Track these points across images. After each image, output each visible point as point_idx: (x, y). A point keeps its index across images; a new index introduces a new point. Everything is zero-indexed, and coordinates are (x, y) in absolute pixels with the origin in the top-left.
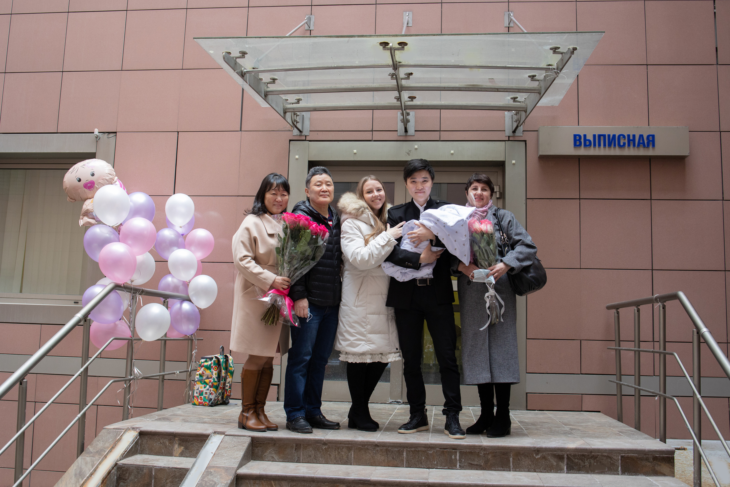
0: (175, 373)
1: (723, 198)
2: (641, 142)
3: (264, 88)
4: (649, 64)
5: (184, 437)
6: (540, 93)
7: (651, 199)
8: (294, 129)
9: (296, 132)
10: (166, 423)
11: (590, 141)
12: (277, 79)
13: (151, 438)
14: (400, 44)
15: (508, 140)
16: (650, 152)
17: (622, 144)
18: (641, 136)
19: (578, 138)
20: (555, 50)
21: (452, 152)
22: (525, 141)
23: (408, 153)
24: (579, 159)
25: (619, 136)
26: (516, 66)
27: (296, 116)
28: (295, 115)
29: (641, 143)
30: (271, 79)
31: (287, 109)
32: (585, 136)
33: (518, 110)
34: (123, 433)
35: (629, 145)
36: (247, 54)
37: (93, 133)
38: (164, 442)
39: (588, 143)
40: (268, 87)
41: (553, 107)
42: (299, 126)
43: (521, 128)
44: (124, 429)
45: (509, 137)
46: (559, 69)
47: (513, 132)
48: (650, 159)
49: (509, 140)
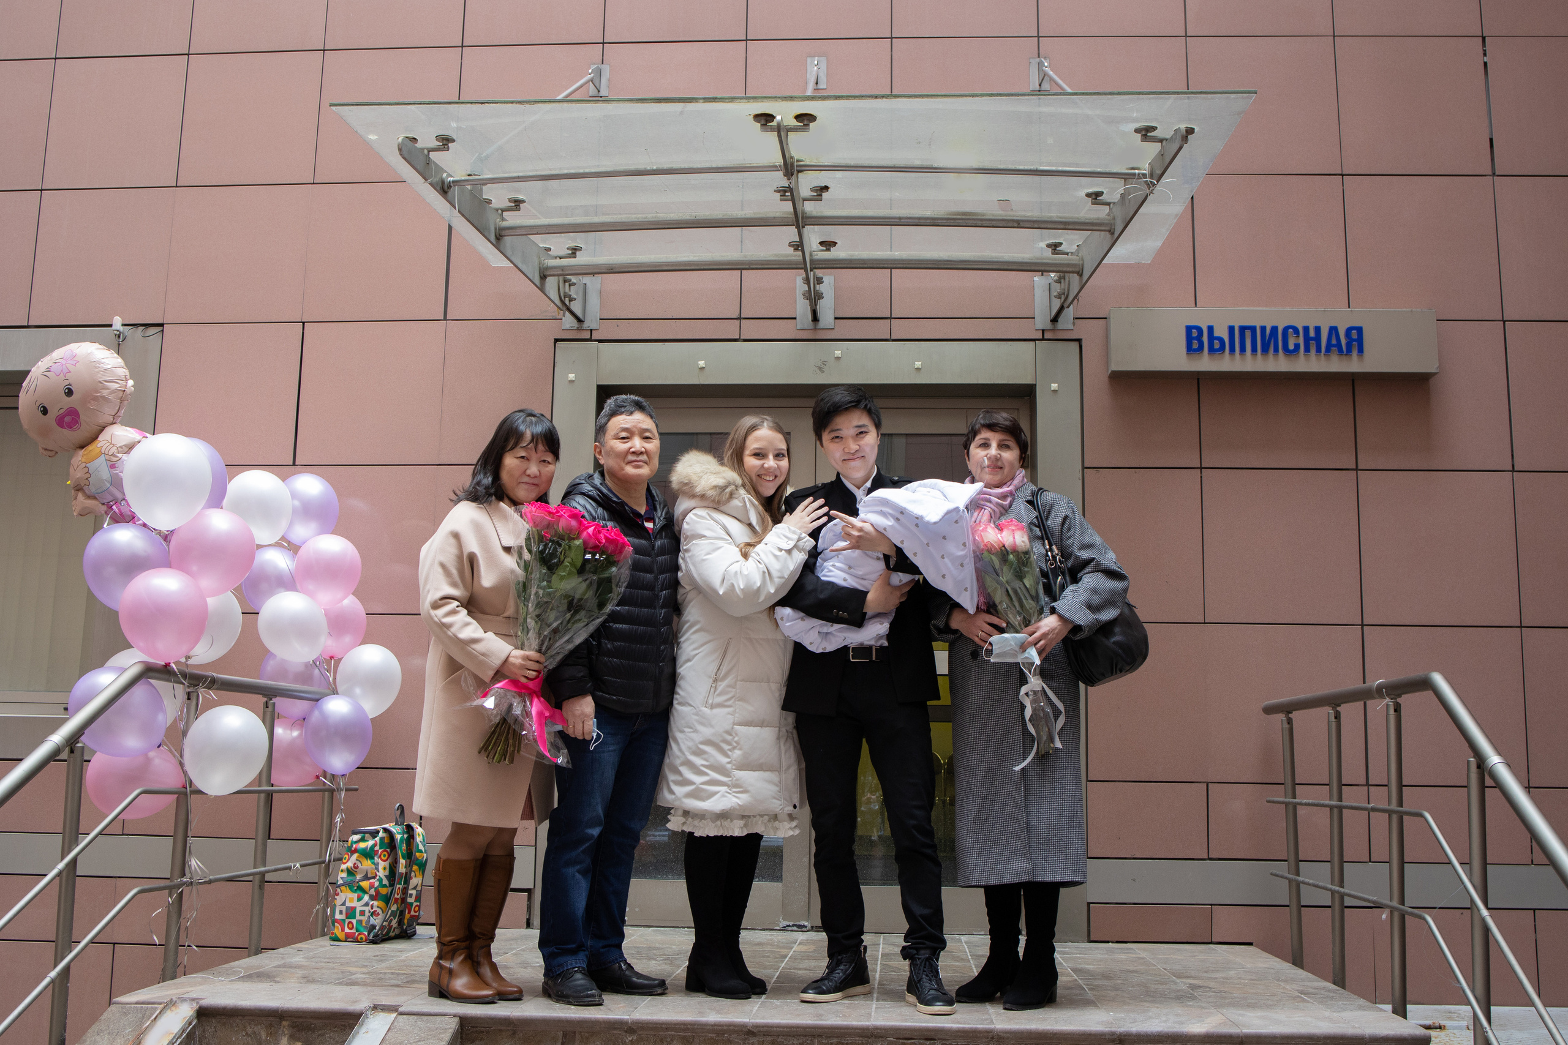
0: (289, 868)
1: (1513, 466)
2: (1334, 342)
3: (493, 221)
4: (1347, 173)
5: (301, 1020)
6: (1113, 232)
7: (1357, 469)
8: (564, 315)
9: (569, 321)
10: (263, 986)
11: (1221, 340)
12: (523, 201)
13: (224, 1024)
14: (798, 117)
15: (1041, 338)
16: (1353, 365)
17: (1291, 347)
18: (1333, 330)
19: (1195, 333)
20: (1146, 133)
21: (918, 364)
22: (1079, 341)
23: (820, 368)
24: (1198, 379)
25: (1286, 329)
26: (1060, 169)
27: (570, 285)
28: (567, 284)
29: (1334, 346)
30: (510, 200)
31: (548, 268)
32: (1211, 329)
33: (1064, 272)
34: (158, 1012)
35: (1307, 350)
36: (453, 141)
37: (110, 326)
38: (254, 1033)
39: (1217, 345)
40: (503, 219)
41: (1138, 265)
42: (576, 307)
43: (1070, 313)
44: (160, 1004)
45: (1043, 331)
46: (1156, 176)
47: (1051, 321)
48: (1353, 380)
49: (1043, 339)
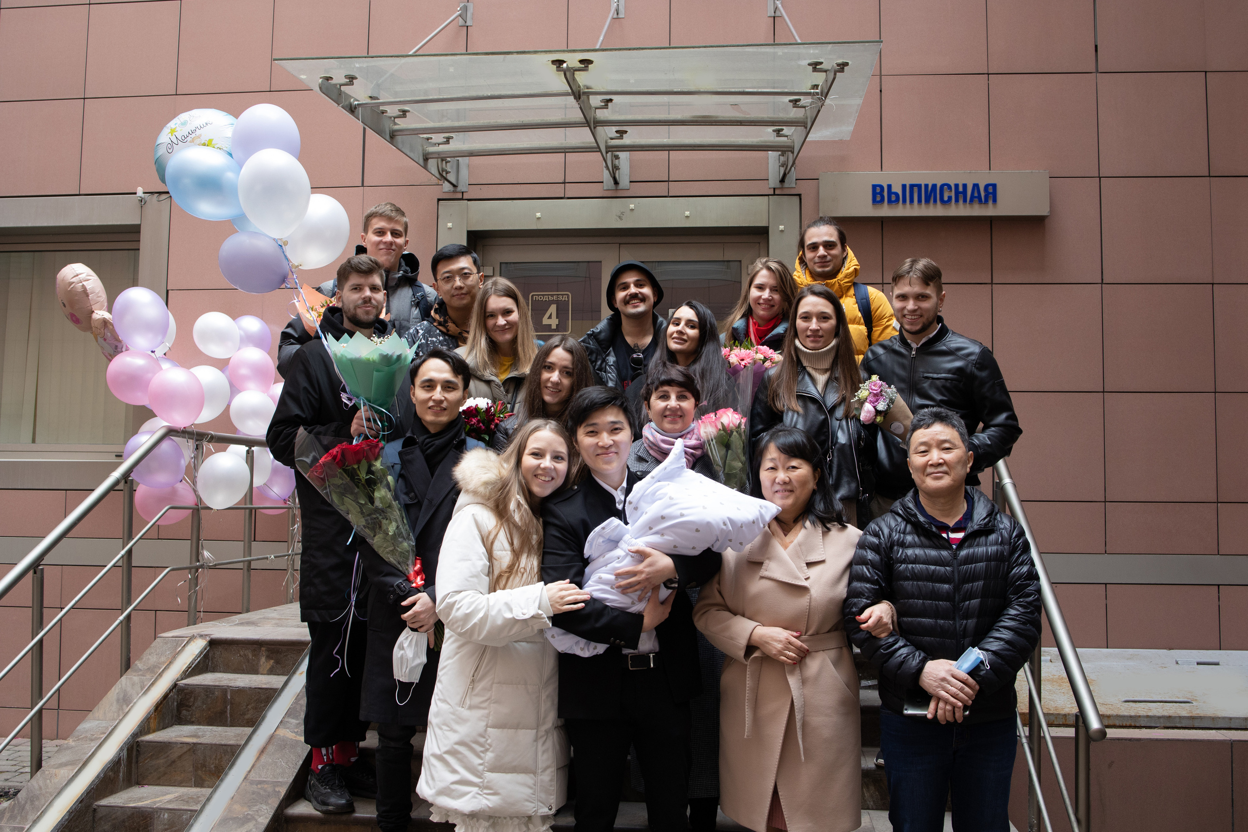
0: (267, 558)
1: (1102, 280)
2: (976, 194)
3: (388, 126)
4: (992, 72)
5: (273, 647)
6: (807, 125)
7: (992, 283)
8: (444, 182)
9: (447, 187)
10: (252, 628)
11: (897, 194)
12: (408, 111)
13: (226, 649)
14: (581, 61)
15: (773, 193)
16: (989, 211)
17: (946, 198)
18: (976, 186)
19: (878, 189)
20: (815, 66)
21: (687, 213)
22: (800, 195)
23: (620, 217)
24: (882, 222)
25: (942, 186)
26: (760, 90)
27: (446, 163)
28: (444, 162)
29: (976, 197)
30: (400, 111)
31: (429, 153)
32: (889, 186)
33: (784, 150)
34: (185, 642)
35: (957, 201)
36: (356, 78)
37: (135, 193)
38: (245, 655)
39: (893, 198)
40: (395, 124)
41: (841, 142)
42: (452, 177)
43: (793, 175)
44: (187, 637)
45: (774, 189)
46: (824, 95)
47: (780, 182)
48: (991, 221)
49: (774, 195)
